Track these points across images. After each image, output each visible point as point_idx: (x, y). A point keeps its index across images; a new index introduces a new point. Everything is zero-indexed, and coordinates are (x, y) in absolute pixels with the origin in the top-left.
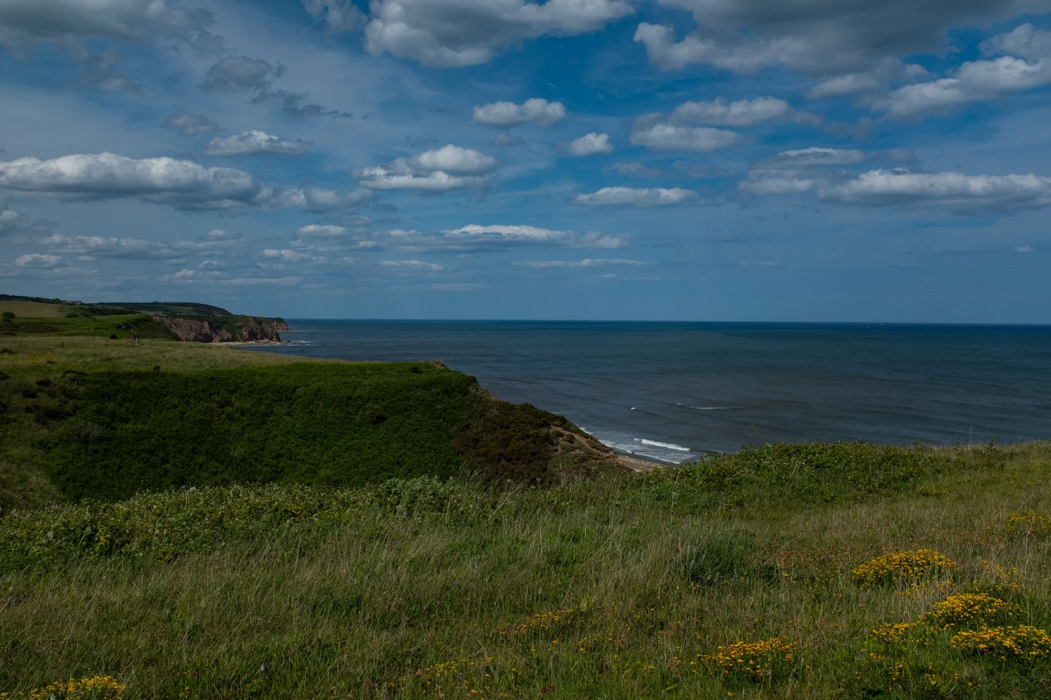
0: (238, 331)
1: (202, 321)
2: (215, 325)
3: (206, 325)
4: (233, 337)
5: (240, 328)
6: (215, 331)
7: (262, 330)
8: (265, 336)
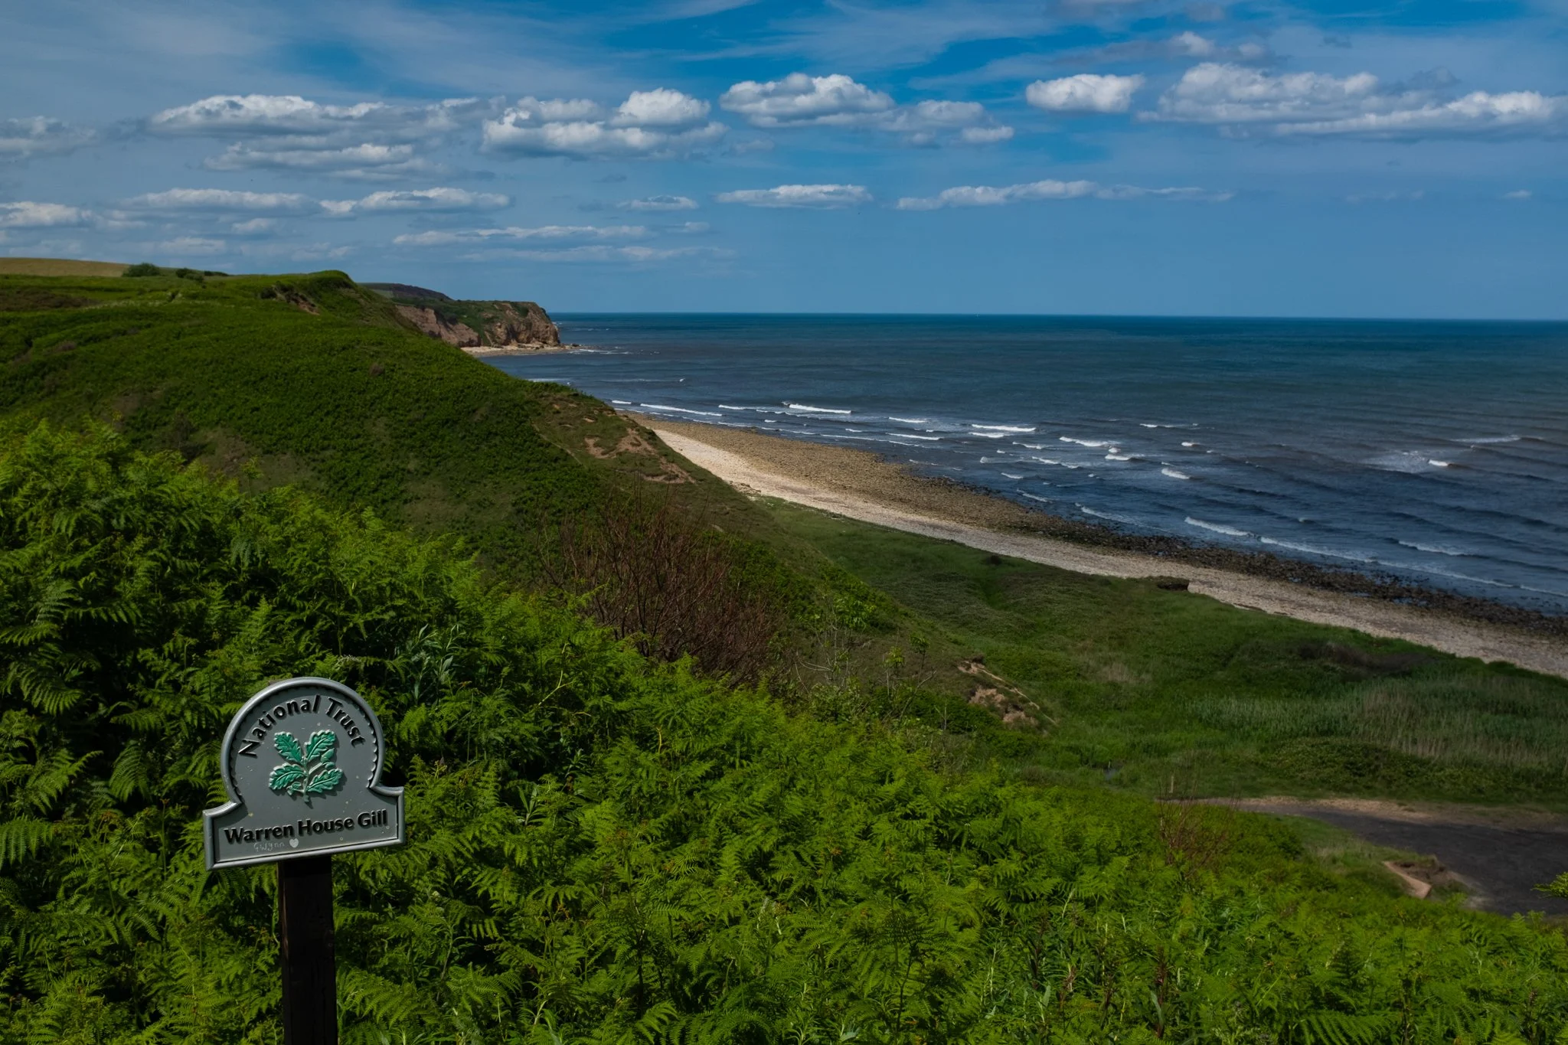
0: (487, 327)
1: (423, 309)
2: (448, 315)
3: (431, 315)
4: (479, 338)
5: (491, 321)
6: (447, 327)
7: (529, 326)
8: (534, 335)
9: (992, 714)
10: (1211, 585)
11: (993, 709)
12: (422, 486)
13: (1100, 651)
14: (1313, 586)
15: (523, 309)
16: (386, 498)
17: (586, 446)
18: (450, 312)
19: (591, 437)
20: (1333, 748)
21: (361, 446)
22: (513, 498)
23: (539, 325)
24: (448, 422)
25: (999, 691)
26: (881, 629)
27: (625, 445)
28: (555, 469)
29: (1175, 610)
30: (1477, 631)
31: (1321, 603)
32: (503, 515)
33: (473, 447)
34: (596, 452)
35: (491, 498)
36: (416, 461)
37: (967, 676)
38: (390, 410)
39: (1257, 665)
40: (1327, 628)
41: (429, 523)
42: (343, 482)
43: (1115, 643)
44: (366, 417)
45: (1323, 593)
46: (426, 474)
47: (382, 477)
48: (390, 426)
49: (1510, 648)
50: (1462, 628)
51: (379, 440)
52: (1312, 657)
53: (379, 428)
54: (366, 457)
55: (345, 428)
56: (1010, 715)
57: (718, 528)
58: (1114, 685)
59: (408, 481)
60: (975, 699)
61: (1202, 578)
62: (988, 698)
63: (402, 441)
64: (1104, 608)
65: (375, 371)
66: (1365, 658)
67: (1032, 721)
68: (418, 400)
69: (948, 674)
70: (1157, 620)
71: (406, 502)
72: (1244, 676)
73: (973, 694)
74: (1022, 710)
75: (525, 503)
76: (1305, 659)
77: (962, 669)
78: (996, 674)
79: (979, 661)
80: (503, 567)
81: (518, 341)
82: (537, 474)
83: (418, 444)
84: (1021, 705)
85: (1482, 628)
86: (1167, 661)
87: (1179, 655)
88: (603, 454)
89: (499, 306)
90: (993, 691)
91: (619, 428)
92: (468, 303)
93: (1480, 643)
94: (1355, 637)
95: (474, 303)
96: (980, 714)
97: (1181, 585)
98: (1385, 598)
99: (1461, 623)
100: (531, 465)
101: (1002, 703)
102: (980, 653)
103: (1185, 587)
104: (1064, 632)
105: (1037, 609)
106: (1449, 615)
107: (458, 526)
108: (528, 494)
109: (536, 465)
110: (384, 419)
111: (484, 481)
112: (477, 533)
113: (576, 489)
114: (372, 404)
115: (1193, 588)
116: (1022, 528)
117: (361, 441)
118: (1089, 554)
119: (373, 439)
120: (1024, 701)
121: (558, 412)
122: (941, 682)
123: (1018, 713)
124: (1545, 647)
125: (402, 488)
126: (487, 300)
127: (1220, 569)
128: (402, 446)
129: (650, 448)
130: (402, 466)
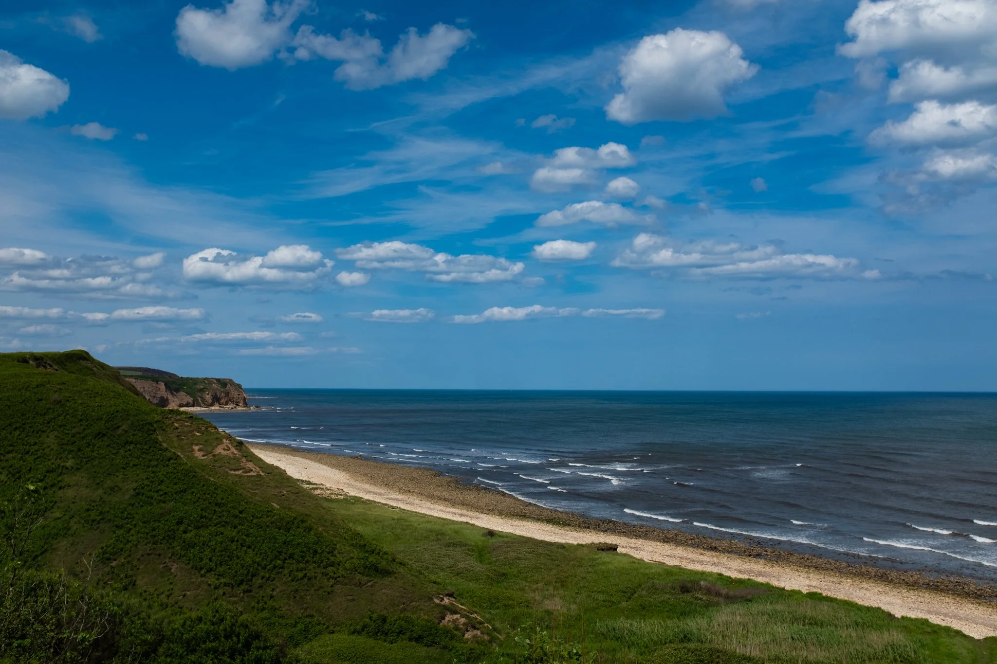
0: (199, 394)
1: (157, 382)
2: (173, 386)
3: (162, 386)
4: (194, 401)
5: (202, 390)
6: (172, 394)
7: (227, 394)
8: (230, 400)
9: (457, 633)
10: (636, 549)
11: (457, 628)
12: (74, 478)
13: (547, 590)
14: (704, 549)
15: (223, 383)
16: (47, 486)
17: (193, 450)
18: (175, 384)
19: (197, 445)
20: (689, 650)
21: (36, 451)
22: (135, 485)
23: (234, 393)
24: (100, 435)
25: (462, 617)
26: (380, 573)
27: (219, 450)
28: (168, 465)
29: (604, 563)
30: (806, 575)
31: (708, 559)
32: (127, 497)
33: (114, 451)
34: (199, 455)
35: (120, 485)
36: (73, 461)
37: (438, 605)
38: (60, 427)
39: (650, 597)
40: (703, 573)
41: (74, 503)
42: (18, 475)
43: (558, 585)
44: (43, 432)
45: (709, 553)
46: (78, 469)
47: (47, 472)
48: (59, 437)
49: (825, 585)
50: (797, 573)
51: (49, 447)
52: (688, 591)
53: (51, 440)
54: (38, 458)
55: (26, 439)
56: (469, 633)
57: (275, 505)
58: (548, 613)
59: (64, 474)
60: (445, 622)
61: (632, 545)
62: (455, 621)
63: (65, 447)
64: (557, 562)
65: (55, 401)
66: (724, 592)
67: (486, 637)
68: (81, 420)
69: (427, 604)
70: (590, 570)
71: (60, 488)
72: (641, 605)
73: (444, 619)
74: (478, 629)
75: (143, 488)
76: (683, 593)
77: (437, 601)
78: (462, 604)
79: (450, 595)
80: (120, 532)
81: (219, 404)
82: (155, 469)
83: (75, 449)
84: (477, 626)
85: (810, 573)
86: (590, 596)
87: (599, 592)
88: (203, 456)
89: (207, 381)
90: (458, 616)
91: (217, 438)
92: (188, 379)
93: (807, 582)
94: (721, 578)
95: (191, 379)
96: (447, 632)
97: (613, 548)
98: (750, 555)
99: (797, 570)
100: (152, 463)
101: (464, 624)
102: (450, 589)
103: (615, 549)
104: (525, 579)
105: (510, 563)
106: (790, 566)
107: (93, 504)
108: (146, 482)
109: (155, 463)
110: (56, 433)
111: (117, 474)
112: (107, 509)
113: (179, 479)
114: (48, 423)
115: (619, 550)
116: (520, 516)
117: (36, 447)
118: (562, 531)
119: (45, 446)
120: (481, 623)
121: (177, 428)
122: (421, 610)
123: (475, 632)
124: (849, 584)
125: (60, 478)
126: (200, 377)
127: (645, 539)
128: (65, 450)
129: (236, 452)
130: (62, 464)
